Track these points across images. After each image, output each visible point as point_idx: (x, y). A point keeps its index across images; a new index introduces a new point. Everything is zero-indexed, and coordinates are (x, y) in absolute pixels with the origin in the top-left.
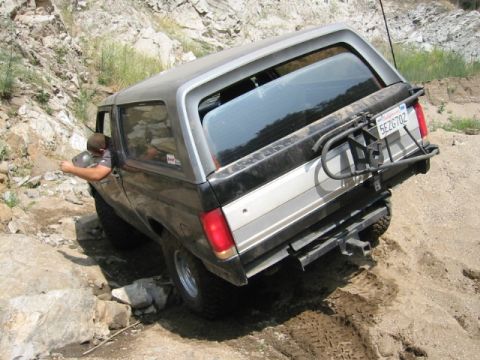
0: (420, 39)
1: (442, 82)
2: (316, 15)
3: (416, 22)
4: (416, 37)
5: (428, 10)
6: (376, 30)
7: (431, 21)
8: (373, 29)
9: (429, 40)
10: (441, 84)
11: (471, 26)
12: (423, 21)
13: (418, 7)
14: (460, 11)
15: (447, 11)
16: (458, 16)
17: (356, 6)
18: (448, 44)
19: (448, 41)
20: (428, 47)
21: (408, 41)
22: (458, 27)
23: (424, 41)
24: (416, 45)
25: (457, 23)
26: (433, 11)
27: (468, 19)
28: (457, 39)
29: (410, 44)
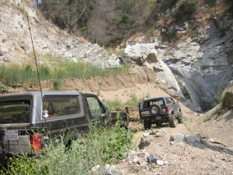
0: (71, 56)
1: (96, 78)
2: (15, 35)
3: (68, 47)
4: (68, 54)
5: (74, 41)
6: (47, 49)
7: (75, 47)
8: (46, 48)
9: (75, 56)
10: (95, 80)
11: (95, 51)
12: (72, 47)
13: (69, 39)
14: (90, 43)
15: (83, 42)
16: (89, 46)
17: (37, 34)
18: (85, 59)
19: (85, 57)
20: (75, 60)
21: (65, 56)
22: (89, 51)
23: (73, 57)
24: (69, 59)
25: (88, 49)
26: (76, 42)
27: (94, 48)
28: (89, 57)
29: (66, 58)
